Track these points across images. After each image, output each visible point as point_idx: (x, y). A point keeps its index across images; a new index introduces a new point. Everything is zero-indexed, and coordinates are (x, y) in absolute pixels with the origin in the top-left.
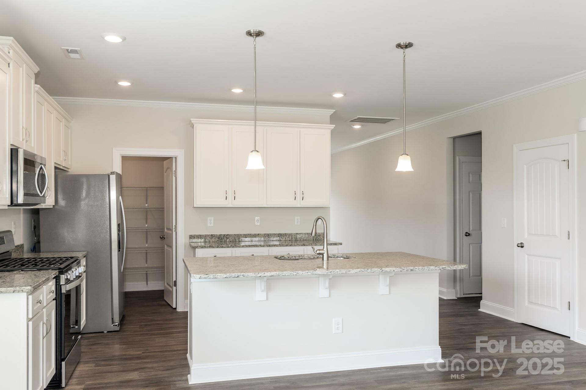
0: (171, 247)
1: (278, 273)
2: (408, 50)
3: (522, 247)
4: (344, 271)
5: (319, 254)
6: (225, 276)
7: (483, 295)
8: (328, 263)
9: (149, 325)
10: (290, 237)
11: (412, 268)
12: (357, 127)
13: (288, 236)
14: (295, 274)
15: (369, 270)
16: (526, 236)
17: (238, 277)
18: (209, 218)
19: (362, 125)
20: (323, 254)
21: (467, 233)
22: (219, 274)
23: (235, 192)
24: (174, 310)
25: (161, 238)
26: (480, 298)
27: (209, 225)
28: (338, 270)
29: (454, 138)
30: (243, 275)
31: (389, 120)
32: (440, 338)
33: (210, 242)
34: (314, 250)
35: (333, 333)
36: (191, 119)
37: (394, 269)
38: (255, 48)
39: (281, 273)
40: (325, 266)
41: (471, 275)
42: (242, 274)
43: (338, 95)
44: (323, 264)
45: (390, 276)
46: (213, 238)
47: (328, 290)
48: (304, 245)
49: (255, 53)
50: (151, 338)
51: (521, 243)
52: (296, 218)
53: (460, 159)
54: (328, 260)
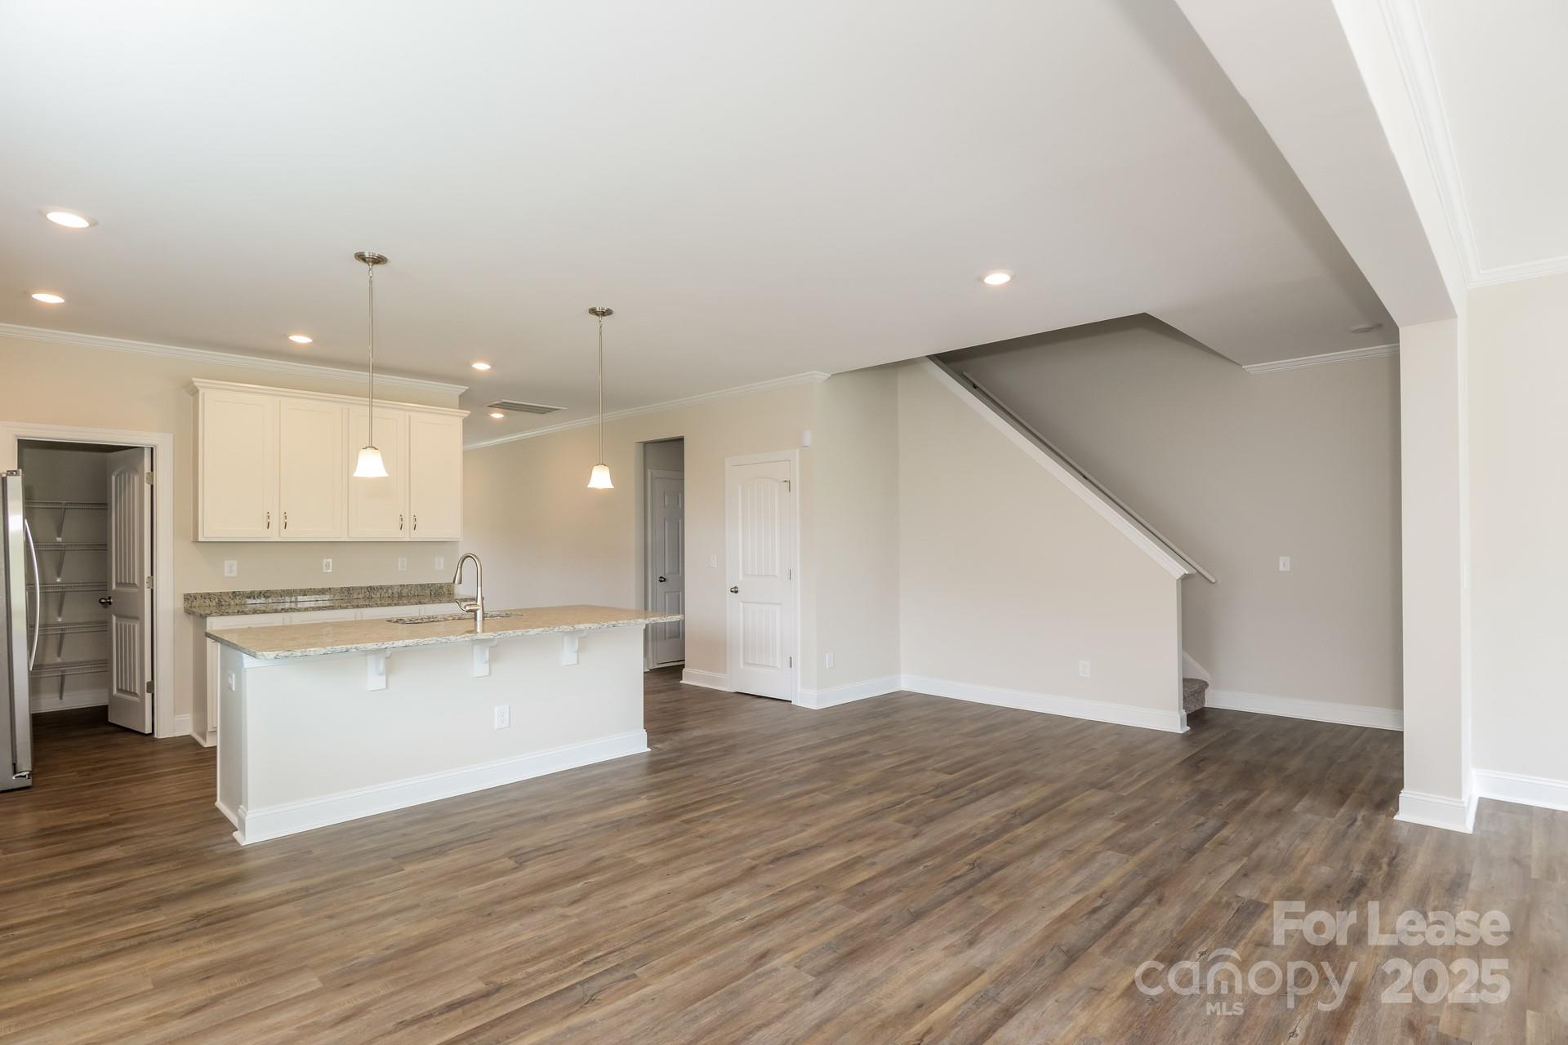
0: (138, 618)
1: (416, 641)
2: (605, 319)
3: (736, 592)
4: (519, 632)
5: (470, 611)
6: (323, 651)
7: (686, 663)
8: (483, 624)
9: (106, 767)
10: (390, 591)
11: (614, 623)
12: (497, 415)
13: (385, 591)
14: (444, 641)
15: (556, 629)
16: (741, 578)
17: (347, 651)
18: (227, 563)
19: (505, 414)
20: (475, 611)
21: (661, 577)
22: (312, 649)
23: (287, 515)
24: (149, 738)
25: (102, 603)
26: (683, 666)
27: (227, 574)
28: (511, 632)
29: (646, 444)
30: (356, 648)
31: (550, 410)
32: (646, 721)
33: (229, 605)
34: (460, 606)
35: (496, 727)
36: (194, 379)
37: (590, 625)
38: (371, 282)
39: (420, 640)
40: (479, 629)
41: (667, 636)
42: (354, 646)
43: (481, 366)
44: (476, 625)
45: (580, 638)
46: (237, 598)
47: (488, 665)
48: (421, 603)
49: (371, 289)
50: (116, 789)
51: (735, 588)
52: (399, 559)
53: (652, 474)
54: (483, 620)
